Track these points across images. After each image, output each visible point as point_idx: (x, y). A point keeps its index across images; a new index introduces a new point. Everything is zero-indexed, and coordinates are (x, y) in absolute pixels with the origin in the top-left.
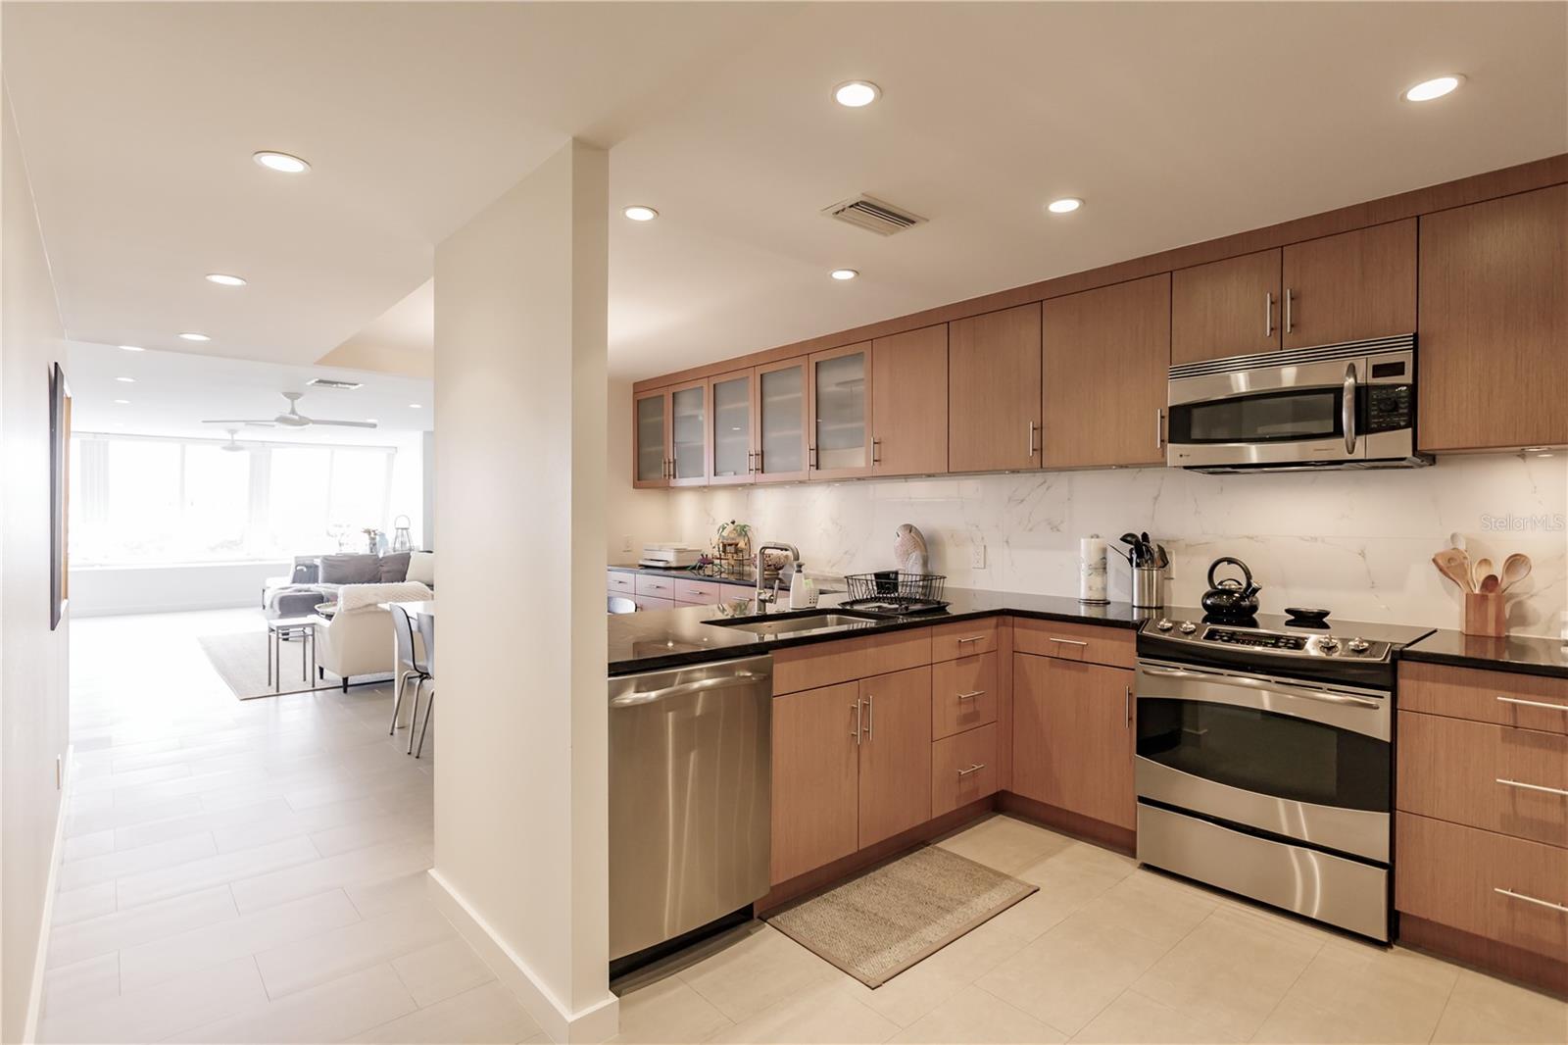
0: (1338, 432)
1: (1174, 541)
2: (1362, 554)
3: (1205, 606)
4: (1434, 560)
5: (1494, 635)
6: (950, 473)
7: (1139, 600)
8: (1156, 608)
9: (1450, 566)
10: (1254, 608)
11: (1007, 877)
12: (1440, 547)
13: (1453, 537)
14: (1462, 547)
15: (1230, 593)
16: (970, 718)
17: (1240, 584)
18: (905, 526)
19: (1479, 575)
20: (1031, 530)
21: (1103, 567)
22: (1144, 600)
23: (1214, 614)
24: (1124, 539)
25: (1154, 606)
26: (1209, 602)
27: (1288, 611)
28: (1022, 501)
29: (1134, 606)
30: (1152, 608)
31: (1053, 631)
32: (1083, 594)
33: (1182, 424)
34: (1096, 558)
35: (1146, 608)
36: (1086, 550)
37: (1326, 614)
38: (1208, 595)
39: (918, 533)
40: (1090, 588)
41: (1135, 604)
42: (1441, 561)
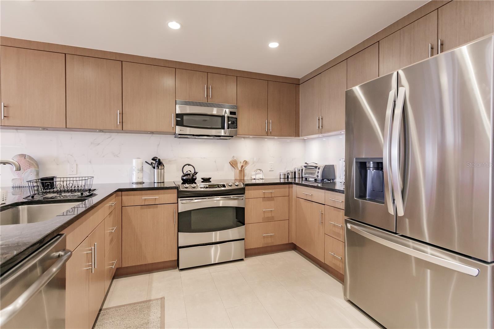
0: (223, 128)
1: (165, 160)
2: (215, 162)
3: (182, 179)
4: (230, 163)
5: (245, 179)
6: (67, 128)
7: (157, 181)
9: (233, 164)
10: (196, 179)
12: (230, 159)
13: (233, 157)
14: (236, 159)
15: (189, 174)
17: (191, 172)
18: (20, 155)
19: (239, 166)
20: (104, 157)
21: (142, 170)
22: (159, 180)
23: (185, 182)
24: (153, 159)
25: (162, 182)
26: (184, 178)
27: (202, 179)
28: (99, 144)
29: (155, 183)
32: (134, 180)
33: (180, 120)
34: (140, 167)
35: (160, 183)
36: (135, 163)
37: (210, 178)
38: (184, 176)
39: (30, 158)
40: (138, 178)
41: (156, 182)
42: (231, 163)
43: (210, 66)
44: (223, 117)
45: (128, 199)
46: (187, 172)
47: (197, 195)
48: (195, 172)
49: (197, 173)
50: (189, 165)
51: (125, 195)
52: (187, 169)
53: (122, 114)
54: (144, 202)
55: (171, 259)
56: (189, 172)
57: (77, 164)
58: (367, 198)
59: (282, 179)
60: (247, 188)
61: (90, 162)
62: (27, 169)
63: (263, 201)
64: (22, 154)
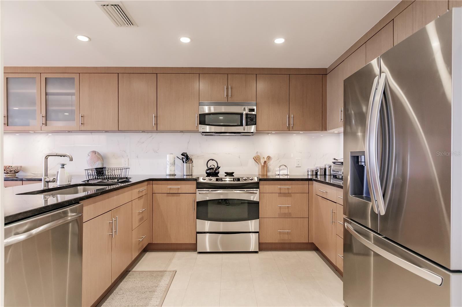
0: (241, 125)
1: (194, 155)
2: (239, 157)
3: (207, 173)
4: (253, 158)
5: (268, 174)
6: (119, 131)
7: (186, 174)
8: (191, 175)
9: (257, 159)
10: (218, 173)
11: (165, 271)
12: (254, 155)
13: (257, 152)
14: (259, 155)
15: (213, 169)
16: (141, 219)
17: (214, 166)
18: (92, 151)
19: (262, 161)
20: (147, 153)
21: (174, 164)
22: (187, 173)
23: (209, 175)
24: (182, 155)
25: (190, 174)
26: (208, 172)
27: (225, 173)
28: (143, 142)
29: (184, 175)
30: (190, 175)
31: (168, 184)
32: (168, 173)
33: (203, 119)
34: (172, 161)
35: (189, 175)
36: (169, 158)
37: (233, 173)
38: (207, 170)
39: (99, 154)
40: (171, 171)
41: (185, 174)
42: (255, 158)
43: (230, 68)
44: (241, 114)
45: (158, 187)
46: (210, 166)
47: (212, 187)
48: (218, 166)
49: (219, 168)
50: (213, 160)
51: (155, 184)
52: (212, 164)
53: (157, 117)
54: (169, 191)
55: (191, 242)
56: (213, 167)
57: (128, 159)
58: (364, 195)
59: (309, 176)
60: (261, 182)
61: (137, 157)
62: (96, 162)
63: (279, 196)
64: (94, 151)
